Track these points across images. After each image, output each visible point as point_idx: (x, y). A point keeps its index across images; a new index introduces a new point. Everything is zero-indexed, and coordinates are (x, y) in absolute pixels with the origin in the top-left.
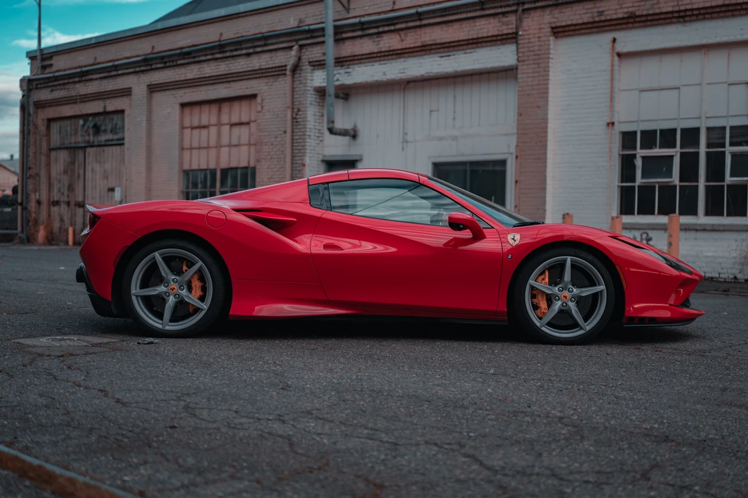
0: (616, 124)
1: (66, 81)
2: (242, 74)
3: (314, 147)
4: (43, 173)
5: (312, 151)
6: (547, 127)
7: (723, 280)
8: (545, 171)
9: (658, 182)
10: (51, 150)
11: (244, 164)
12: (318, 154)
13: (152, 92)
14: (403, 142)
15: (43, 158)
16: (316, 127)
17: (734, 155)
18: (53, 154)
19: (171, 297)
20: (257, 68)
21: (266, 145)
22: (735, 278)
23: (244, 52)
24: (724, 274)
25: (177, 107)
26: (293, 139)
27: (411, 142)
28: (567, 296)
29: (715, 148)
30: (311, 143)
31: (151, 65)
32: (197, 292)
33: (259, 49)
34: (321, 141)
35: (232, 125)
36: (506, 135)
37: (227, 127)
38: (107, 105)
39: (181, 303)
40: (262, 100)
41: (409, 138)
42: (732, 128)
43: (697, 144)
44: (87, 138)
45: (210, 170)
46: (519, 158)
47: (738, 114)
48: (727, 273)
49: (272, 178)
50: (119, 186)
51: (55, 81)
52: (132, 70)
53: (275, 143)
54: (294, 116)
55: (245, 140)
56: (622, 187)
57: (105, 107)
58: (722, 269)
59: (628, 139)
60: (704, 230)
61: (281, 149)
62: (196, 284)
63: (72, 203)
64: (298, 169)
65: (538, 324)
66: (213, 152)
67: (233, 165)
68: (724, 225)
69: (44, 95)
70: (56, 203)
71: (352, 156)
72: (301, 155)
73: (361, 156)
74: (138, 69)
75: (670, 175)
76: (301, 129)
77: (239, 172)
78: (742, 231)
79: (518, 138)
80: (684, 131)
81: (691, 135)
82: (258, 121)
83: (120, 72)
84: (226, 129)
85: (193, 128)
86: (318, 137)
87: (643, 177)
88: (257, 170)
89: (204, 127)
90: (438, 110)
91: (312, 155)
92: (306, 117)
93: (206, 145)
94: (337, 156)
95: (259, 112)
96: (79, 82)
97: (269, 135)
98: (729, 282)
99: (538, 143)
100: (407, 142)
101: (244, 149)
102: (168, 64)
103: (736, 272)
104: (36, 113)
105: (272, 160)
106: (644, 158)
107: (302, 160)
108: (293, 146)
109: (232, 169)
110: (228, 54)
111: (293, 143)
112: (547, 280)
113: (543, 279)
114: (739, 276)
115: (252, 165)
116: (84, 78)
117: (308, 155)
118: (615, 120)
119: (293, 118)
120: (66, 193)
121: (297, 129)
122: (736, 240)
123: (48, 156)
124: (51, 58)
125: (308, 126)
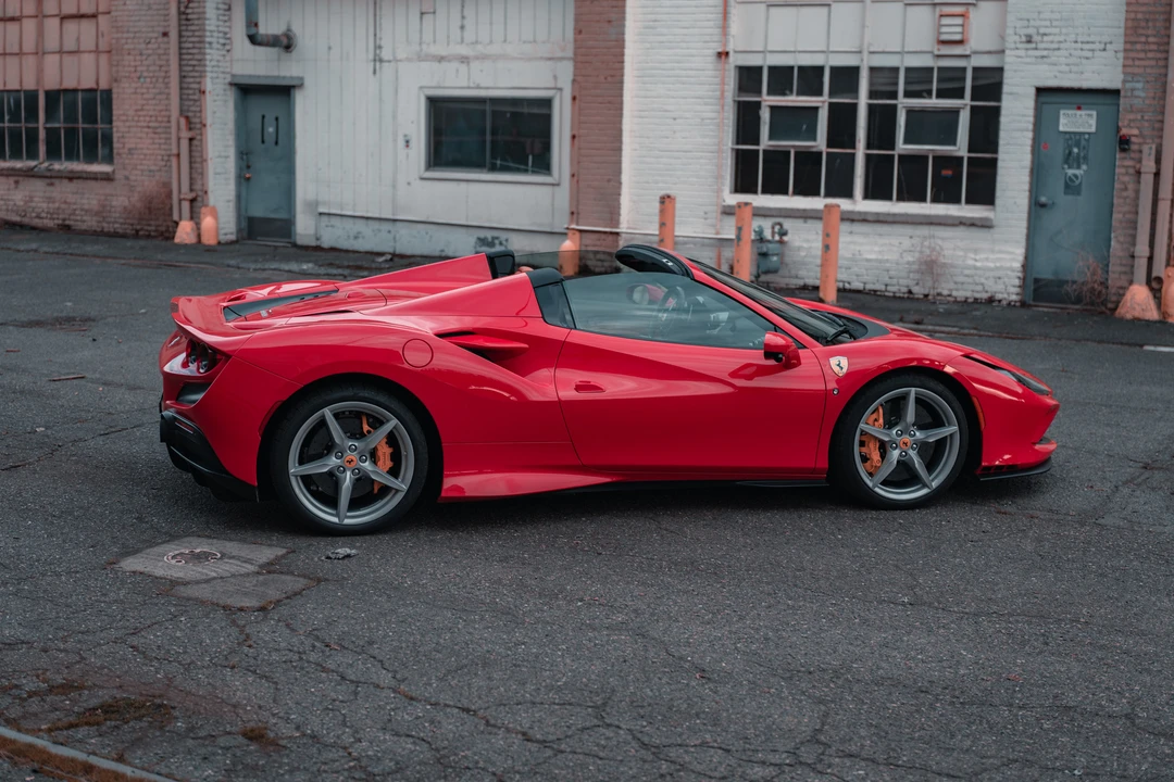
0: (731, 54)
3: (218, 61)
5: (216, 69)
6: (623, 55)
7: (891, 294)
8: (620, 122)
9: (793, 147)
11: (88, 83)
12: (223, 73)
14: (375, 60)
16: (221, 29)
17: (910, 112)
19: (348, 473)
21: (129, 54)
22: (910, 292)
24: (894, 285)
26: (180, 48)
27: (389, 61)
28: (906, 442)
29: (882, 98)
30: (213, 55)
32: (386, 462)
34: (228, 51)
35: (65, 18)
36: (550, 59)
37: (56, 21)
39: (362, 480)
41: (386, 54)
42: (908, 70)
43: (854, 90)
45: (25, 91)
46: (577, 101)
47: (918, 49)
48: (898, 284)
49: (142, 110)
53: (145, 52)
54: (182, 9)
55: (88, 42)
56: (737, 151)
58: (890, 278)
59: (749, 77)
60: (865, 221)
61: (158, 63)
62: (385, 451)
64: (191, 97)
65: (870, 484)
66: (30, 62)
67: (69, 84)
68: (894, 215)
71: (284, 78)
72: (196, 74)
73: (302, 79)
75: (812, 136)
76: (194, 31)
77: (80, 95)
78: (921, 224)
79: (576, 68)
80: (835, 71)
81: (845, 78)
82: (113, 14)
84: (52, 25)
86: (224, 45)
87: (771, 137)
88: (114, 96)
89: (12, 19)
90: (434, 13)
91: (215, 75)
92: (204, 13)
93: (16, 49)
94: (259, 77)
97: (134, 38)
98: (900, 297)
99: (609, 79)
100: (381, 61)
101: (88, 59)
103: (911, 283)
105: (142, 80)
106: (773, 108)
107: (199, 83)
108: (181, 59)
109: (66, 91)
111: (180, 54)
112: (881, 421)
113: (876, 420)
114: (916, 289)
115: (103, 85)
117: (209, 75)
118: (730, 48)
119: (180, 13)
121: (187, 30)
122: (911, 237)
125: (207, 28)
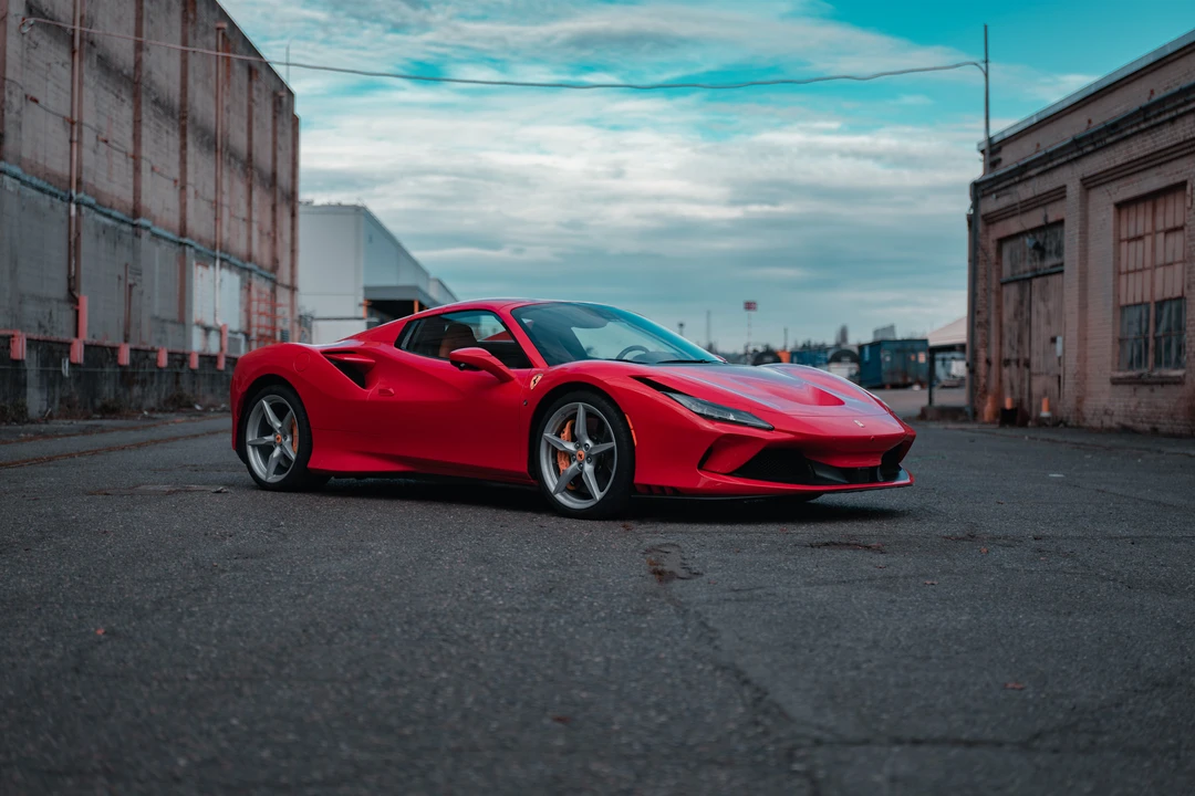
1: (1008, 183)
2: (1169, 151)
4: (993, 319)
10: (1003, 284)
11: (1178, 293)
13: (1088, 189)
15: (993, 296)
18: (1005, 289)
20: (1182, 140)
23: (1167, 116)
25: (1112, 209)
31: (1082, 149)
33: (1181, 110)
35: (1168, 232)
37: (1162, 236)
38: (1048, 213)
40: (1192, 189)
44: (1034, 264)
45: (1145, 303)
50: (1060, 335)
51: (998, 183)
52: (1064, 160)
55: (1179, 254)
57: (1046, 217)
63: (1022, 362)
66: (1148, 276)
67: (1168, 294)
69: (991, 205)
70: (1007, 363)
74: (1070, 157)
77: (1174, 304)
82: (1191, 223)
83: (1055, 163)
85: (1129, 240)
88: (1188, 302)
89: (1140, 238)
93: (1141, 265)
95: (1189, 209)
96: (1020, 182)
101: (1178, 269)
102: (1098, 145)
104: (987, 232)
109: (1166, 300)
110: (1153, 122)
115: (1184, 293)
116: (1024, 177)
120: (1016, 347)
123: (999, 294)
124: (999, 150)
